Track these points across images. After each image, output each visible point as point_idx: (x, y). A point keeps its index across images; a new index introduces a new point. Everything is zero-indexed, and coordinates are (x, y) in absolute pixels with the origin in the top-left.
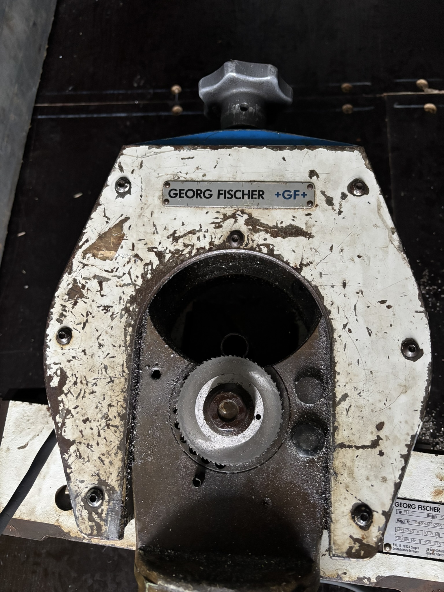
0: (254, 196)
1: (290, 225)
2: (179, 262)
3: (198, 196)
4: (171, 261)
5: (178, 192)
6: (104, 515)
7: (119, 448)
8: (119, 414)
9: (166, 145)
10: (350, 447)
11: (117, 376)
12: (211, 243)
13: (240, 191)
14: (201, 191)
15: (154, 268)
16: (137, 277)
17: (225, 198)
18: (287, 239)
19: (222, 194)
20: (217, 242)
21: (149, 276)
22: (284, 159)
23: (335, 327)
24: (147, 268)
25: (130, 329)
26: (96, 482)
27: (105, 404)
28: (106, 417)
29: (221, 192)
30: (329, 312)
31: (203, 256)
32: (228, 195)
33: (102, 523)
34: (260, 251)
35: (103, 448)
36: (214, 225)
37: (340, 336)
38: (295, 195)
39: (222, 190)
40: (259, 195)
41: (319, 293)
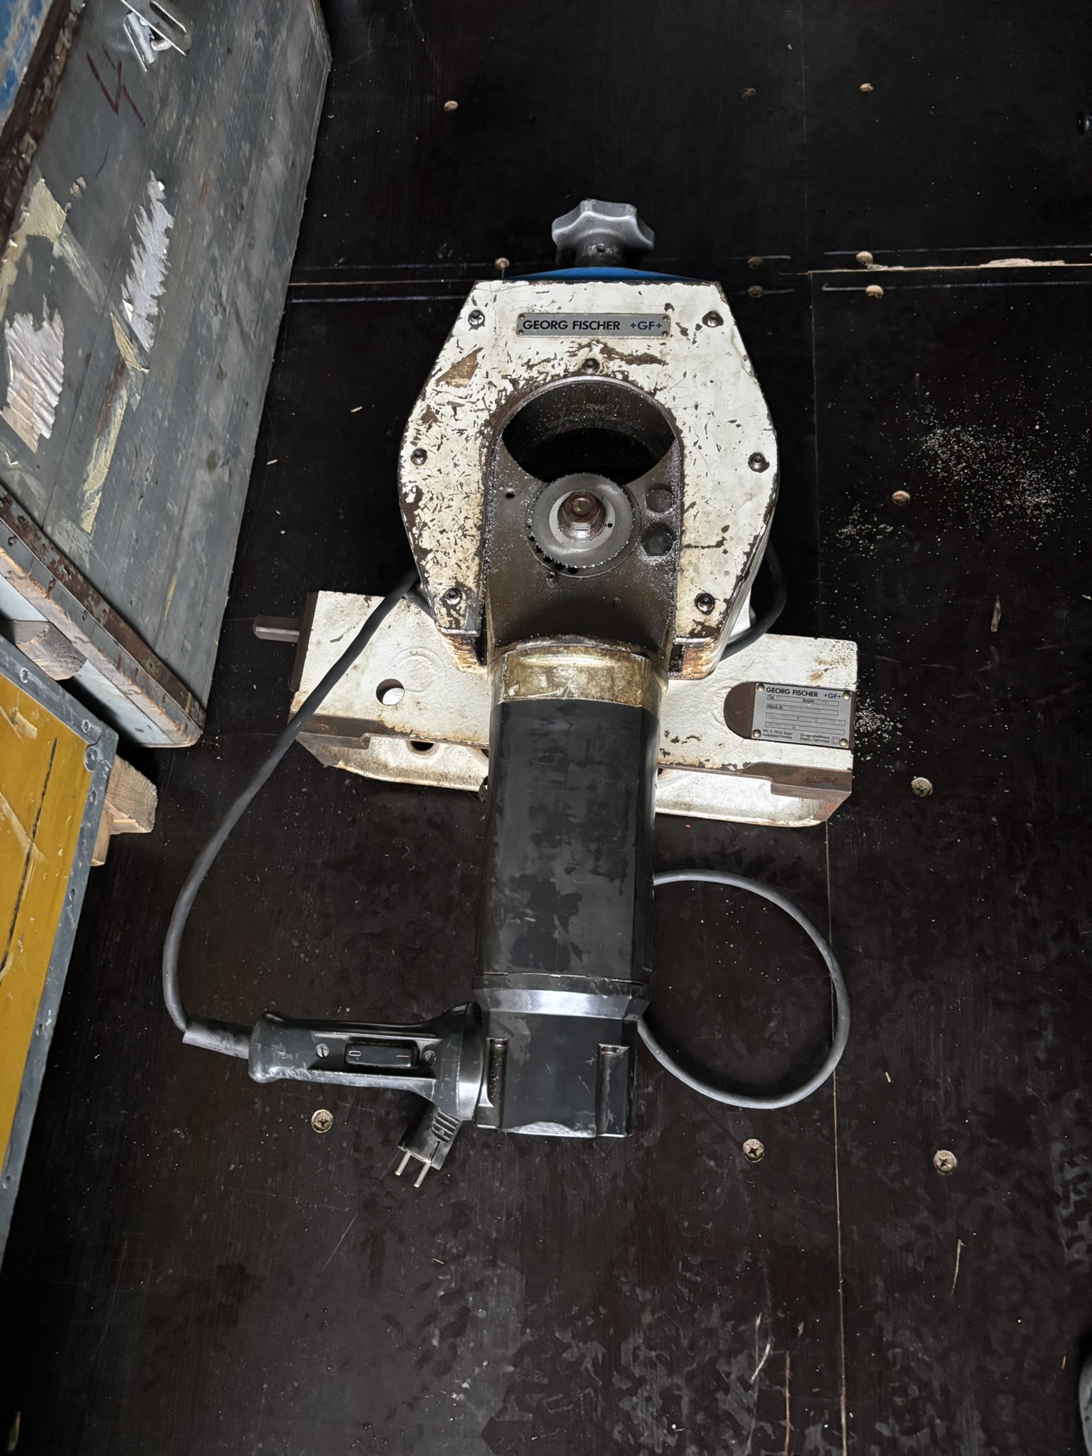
0: (609, 327)
1: (645, 353)
2: (533, 389)
3: (553, 328)
4: (525, 387)
5: (533, 323)
6: (462, 612)
7: (475, 554)
8: (475, 525)
9: (521, 279)
10: (696, 547)
11: (473, 492)
12: (566, 371)
13: (595, 322)
14: (556, 322)
15: (508, 394)
16: (491, 402)
17: (580, 329)
18: (642, 366)
19: (578, 325)
20: (572, 369)
21: (503, 402)
22: (640, 293)
23: (685, 444)
24: (502, 394)
25: (485, 450)
26: (454, 584)
27: (462, 517)
28: (462, 528)
29: (576, 324)
30: (681, 431)
32: (583, 326)
33: (460, 618)
34: (615, 377)
35: (460, 555)
36: (569, 354)
37: (690, 452)
38: (650, 326)
39: (578, 322)
40: (614, 326)
41: (671, 415)
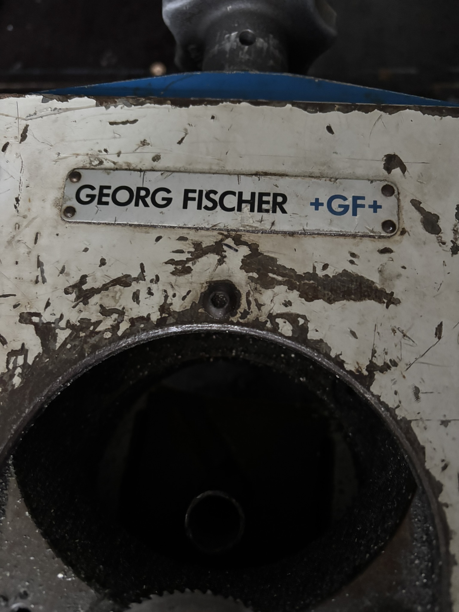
0: (265, 206)
1: (345, 273)
2: (88, 350)
3: (140, 202)
4: (69, 346)
5: (96, 192)
9: (80, 94)
12: (163, 308)
13: (233, 193)
14: (147, 190)
15: (30, 361)
17: (199, 207)
19: (193, 199)
20: (177, 306)
21: (17, 381)
22: (329, 129)
23: (453, 528)
24: (15, 362)
29: (191, 195)
30: (438, 488)
31: (143, 336)
32: (205, 202)
34: (275, 329)
36: (171, 268)
38: (356, 206)
39: (194, 191)
40: (275, 203)
41: (413, 440)
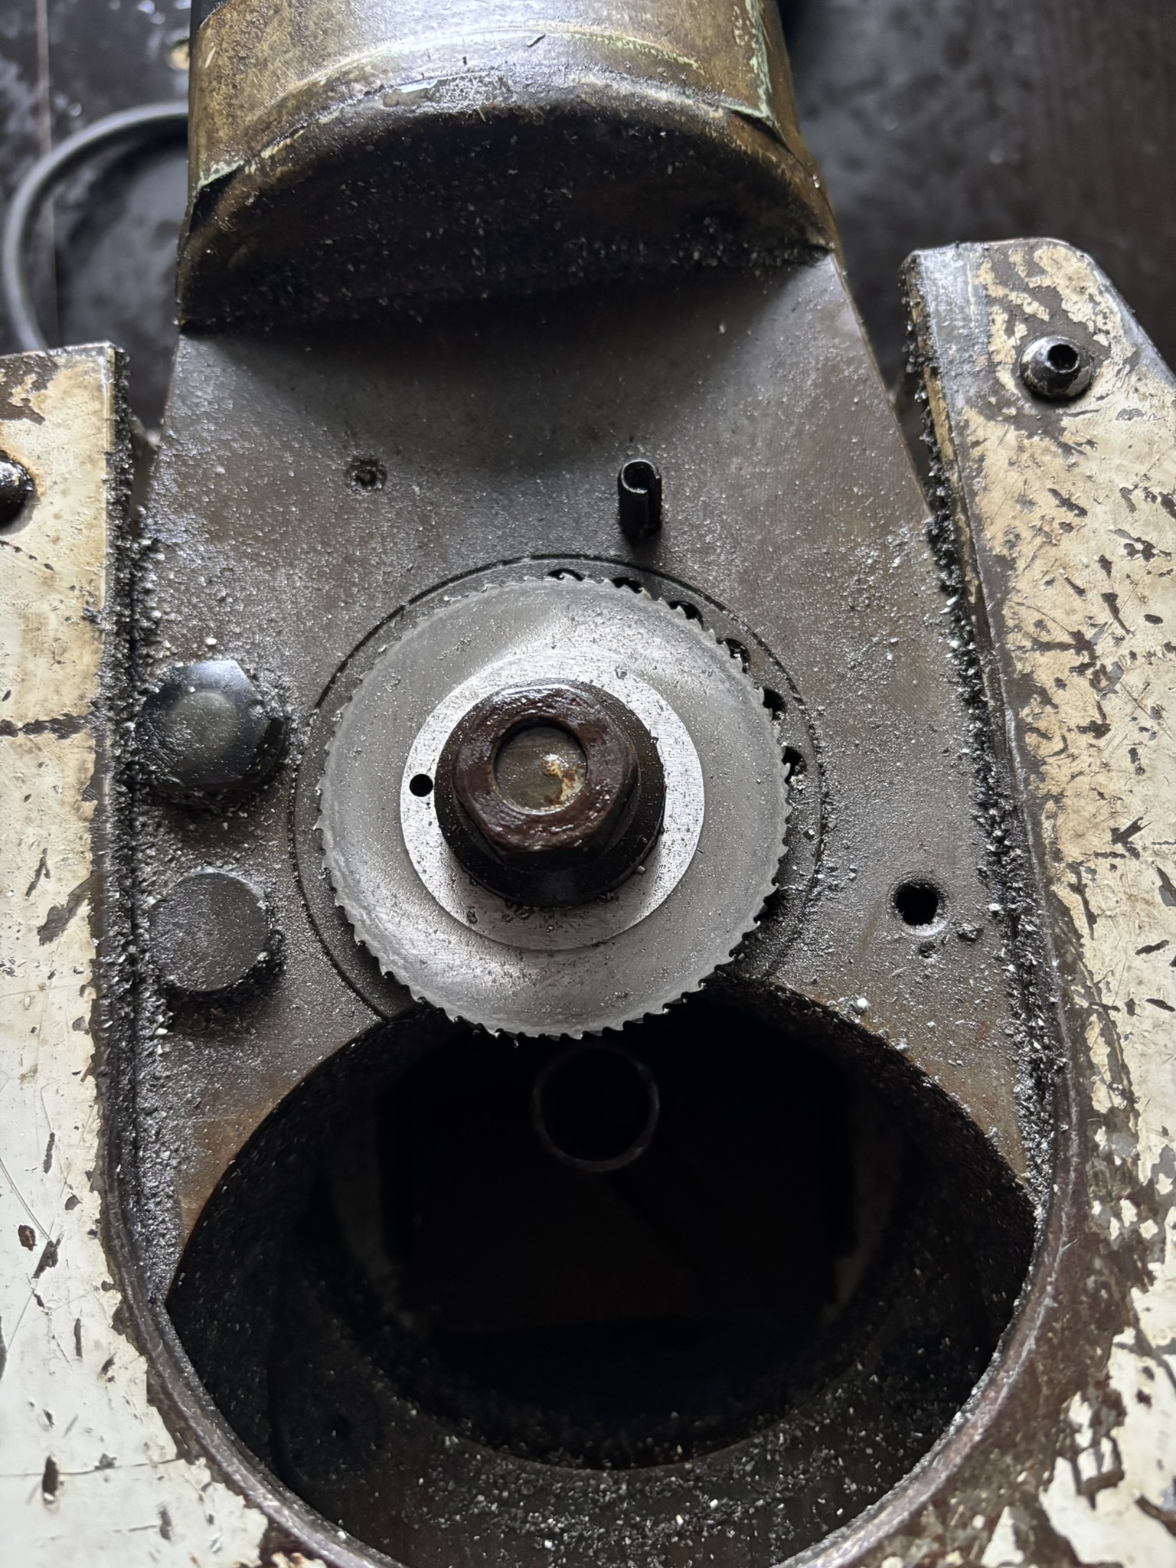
6: (1001, 318)
7: (1007, 563)
8: (1046, 700)
10: (35, 727)
11: (1103, 865)
23: (96, 1246)
24: (1099, 1458)
25: (1103, 1100)
26: (1066, 422)
27: (1122, 734)
28: (1103, 680)
30: (122, 1322)
35: (1077, 551)
37: (72, 1203)
41: (173, 1417)
